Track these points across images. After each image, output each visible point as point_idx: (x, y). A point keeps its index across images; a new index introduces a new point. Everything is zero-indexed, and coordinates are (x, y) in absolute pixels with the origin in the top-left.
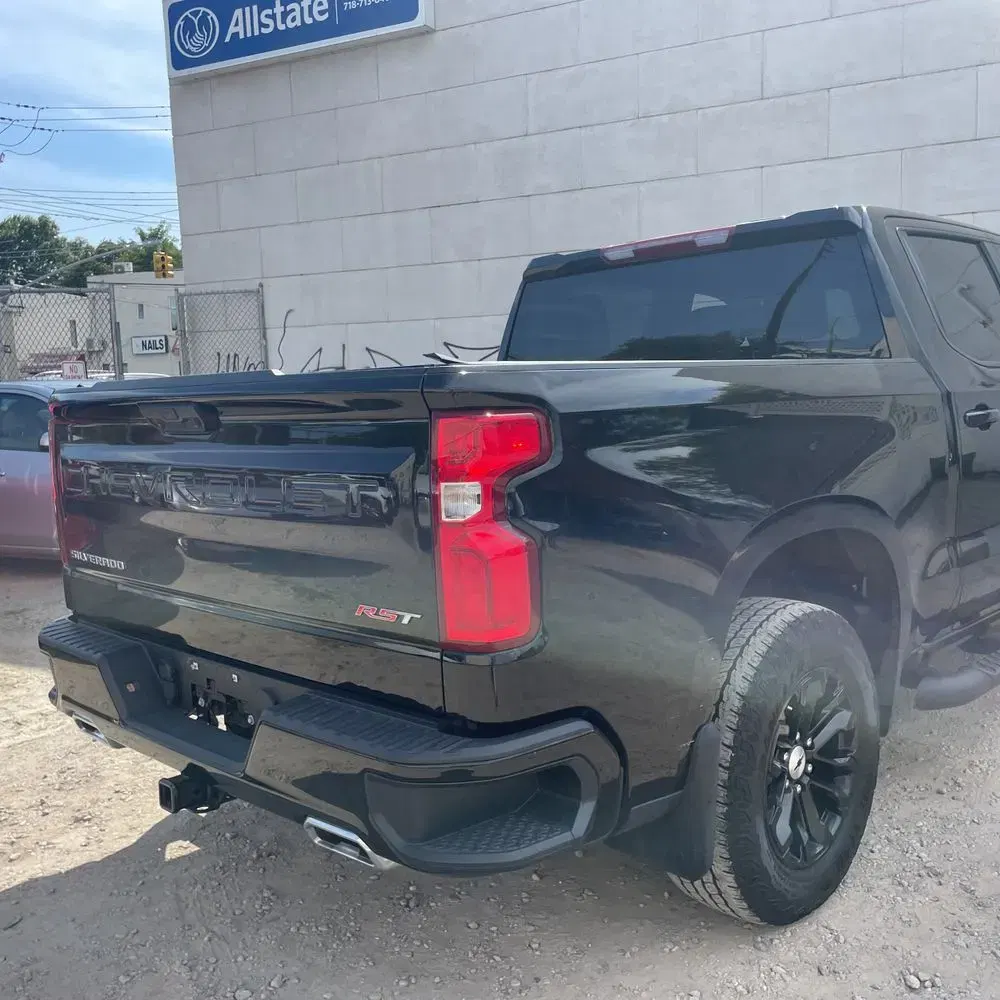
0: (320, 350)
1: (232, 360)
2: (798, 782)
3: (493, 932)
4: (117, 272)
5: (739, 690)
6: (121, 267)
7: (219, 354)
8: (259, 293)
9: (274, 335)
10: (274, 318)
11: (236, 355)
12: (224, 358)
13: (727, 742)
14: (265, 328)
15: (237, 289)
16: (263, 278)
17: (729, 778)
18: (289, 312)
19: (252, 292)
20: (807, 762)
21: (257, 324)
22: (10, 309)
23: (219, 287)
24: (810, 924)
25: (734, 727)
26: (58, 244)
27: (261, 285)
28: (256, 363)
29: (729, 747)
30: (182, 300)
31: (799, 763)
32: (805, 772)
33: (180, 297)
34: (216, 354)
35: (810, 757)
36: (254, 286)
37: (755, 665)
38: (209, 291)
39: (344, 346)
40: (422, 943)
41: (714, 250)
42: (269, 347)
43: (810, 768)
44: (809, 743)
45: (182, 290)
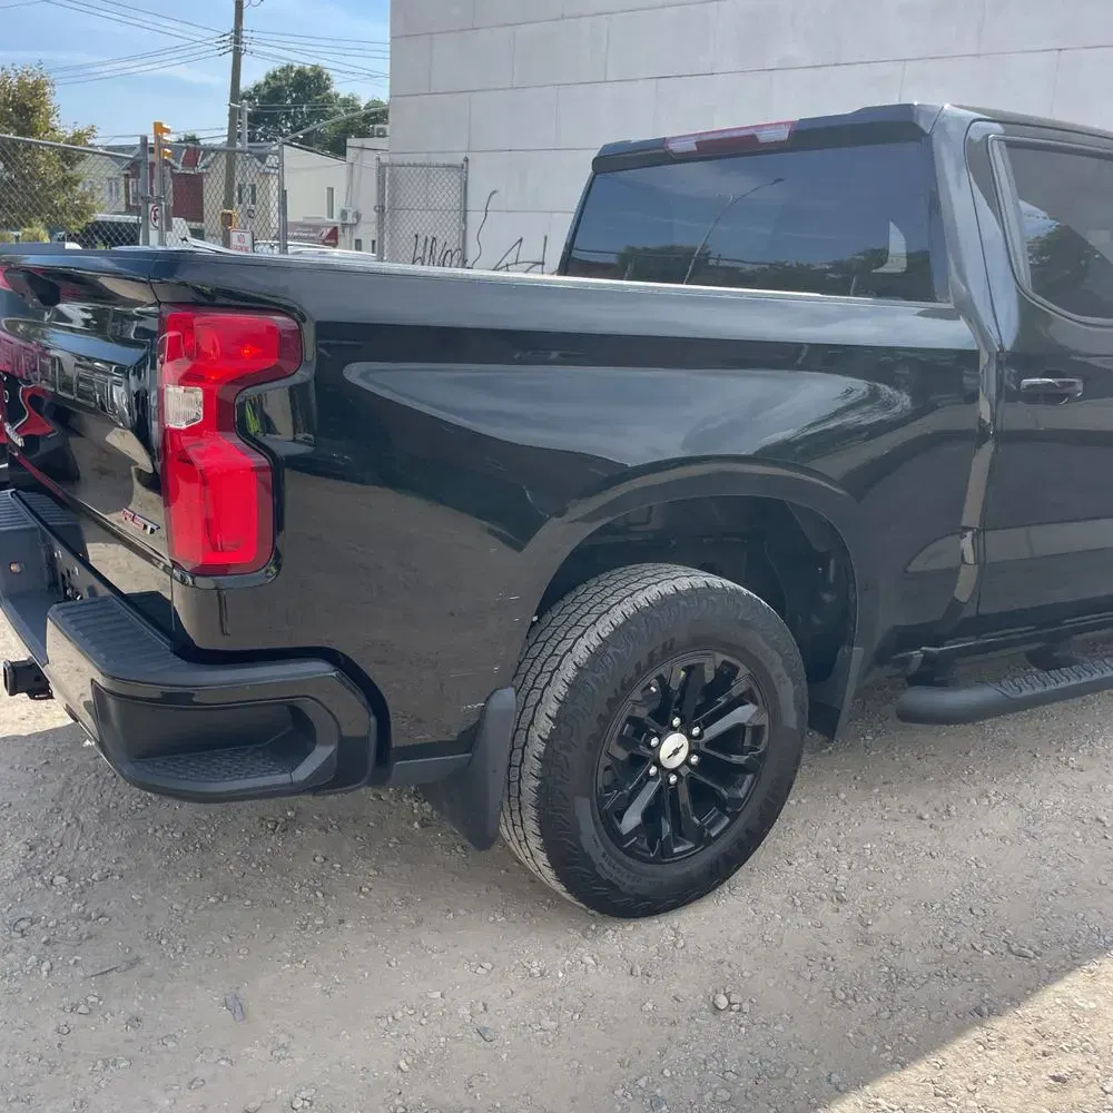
0: (521, 240)
1: (429, 245)
2: (675, 771)
3: (334, 869)
4: (379, 136)
5: (577, 660)
6: (384, 130)
7: (416, 236)
8: (463, 168)
9: (475, 218)
10: (476, 199)
11: (434, 239)
12: (421, 241)
13: (551, 713)
14: (466, 211)
15: (441, 162)
16: (468, 151)
17: (545, 751)
18: (494, 192)
19: (456, 167)
20: (691, 753)
21: (458, 205)
22: (267, 170)
23: (420, 159)
24: (660, 922)
25: (561, 698)
26: (330, 99)
27: (466, 160)
28: (453, 250)
29: (550, 718)
30: (384, 170)
31: (676, 752)
32: (687, 762)
33: (381, 167)
34: (413, 236)
35: (694, 747)
36: (460, 161)
37: (603, 635)
38: (412, 163)
39: (546, 238)
40: (258, 868)
41: (776, 148)
42: (469, 231)
43: (694, 759)
44: (696, 731)
45: (385, 159)
